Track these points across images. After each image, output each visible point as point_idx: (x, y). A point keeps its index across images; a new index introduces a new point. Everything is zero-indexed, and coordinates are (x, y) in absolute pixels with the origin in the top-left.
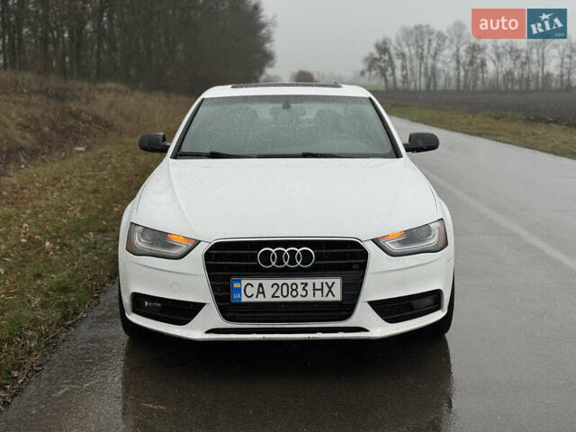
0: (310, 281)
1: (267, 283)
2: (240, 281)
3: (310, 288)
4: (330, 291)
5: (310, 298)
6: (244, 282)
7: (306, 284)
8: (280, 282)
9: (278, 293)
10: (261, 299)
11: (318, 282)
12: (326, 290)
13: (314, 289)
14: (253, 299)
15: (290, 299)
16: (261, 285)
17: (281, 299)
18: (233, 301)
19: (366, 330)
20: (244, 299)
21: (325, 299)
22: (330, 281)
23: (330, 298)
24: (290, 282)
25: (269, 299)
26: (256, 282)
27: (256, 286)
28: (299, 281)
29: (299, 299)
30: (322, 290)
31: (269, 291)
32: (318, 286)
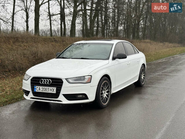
0: (49, 88)
2: (36, 87)
3: (49, 89)
4: (53, 91)
5: (49, 92)
6: (37, 87)
7: (48, 88)
8: (43, 87)
9: (43, 90)
10: (39, 91)
12: (53, 90)
13: (50, 90)
14: (38, 91)
15: (45, 92)
16: (40, 88)
17: (43, 92)
19: (62, 101)
20: (36, 91)
21: (52, 92)
22: (53, 88)
23: (53, 92)
24: (45, 87)
25: (41, 91)
26: (39, 87)
27: (39, 88)
28: (47, 87)
29: (47, 92)
30: (52, 90)
31: (41, 89)
32: (51, 89)
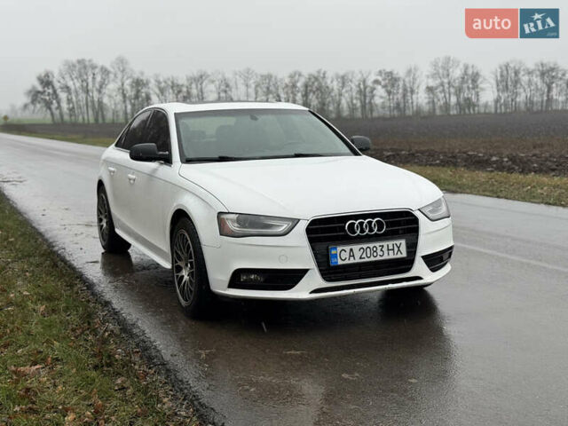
0: (385, 244)
1: (356, 248)
2: (336, 248)
3: (385, 249)
4: (399, 250)
5: (386, 257)
6: (339, 249)
7: (383, 246)
8: (365, 246)
9: (364, 256)
10: (352, 261)
11: (391, 243)
12: (396, 249)
13: (388, 250)
14: (347, 262)
15: (372, 259)
16: (351, 250)
17: (367, 260)
18: (332, 265)
19: (420, 278)
20: (340, 262)
21: (396, 257)
22: (398, 242)
23: (399, 256)
24: (371, 245)
25: (358, 260)
26: (347, 248)
27: (348, 251)
28: (377, 244)
29: (379, 258)
30: (393, 250)
31: (357, 254)
32: (391, 247)
